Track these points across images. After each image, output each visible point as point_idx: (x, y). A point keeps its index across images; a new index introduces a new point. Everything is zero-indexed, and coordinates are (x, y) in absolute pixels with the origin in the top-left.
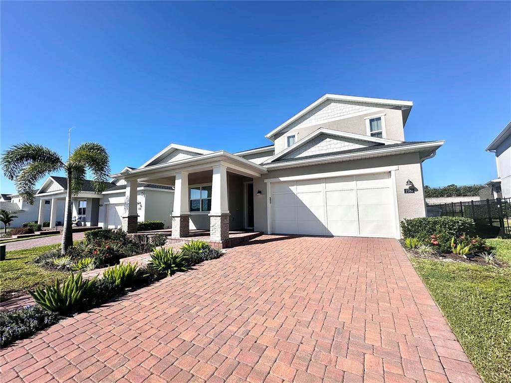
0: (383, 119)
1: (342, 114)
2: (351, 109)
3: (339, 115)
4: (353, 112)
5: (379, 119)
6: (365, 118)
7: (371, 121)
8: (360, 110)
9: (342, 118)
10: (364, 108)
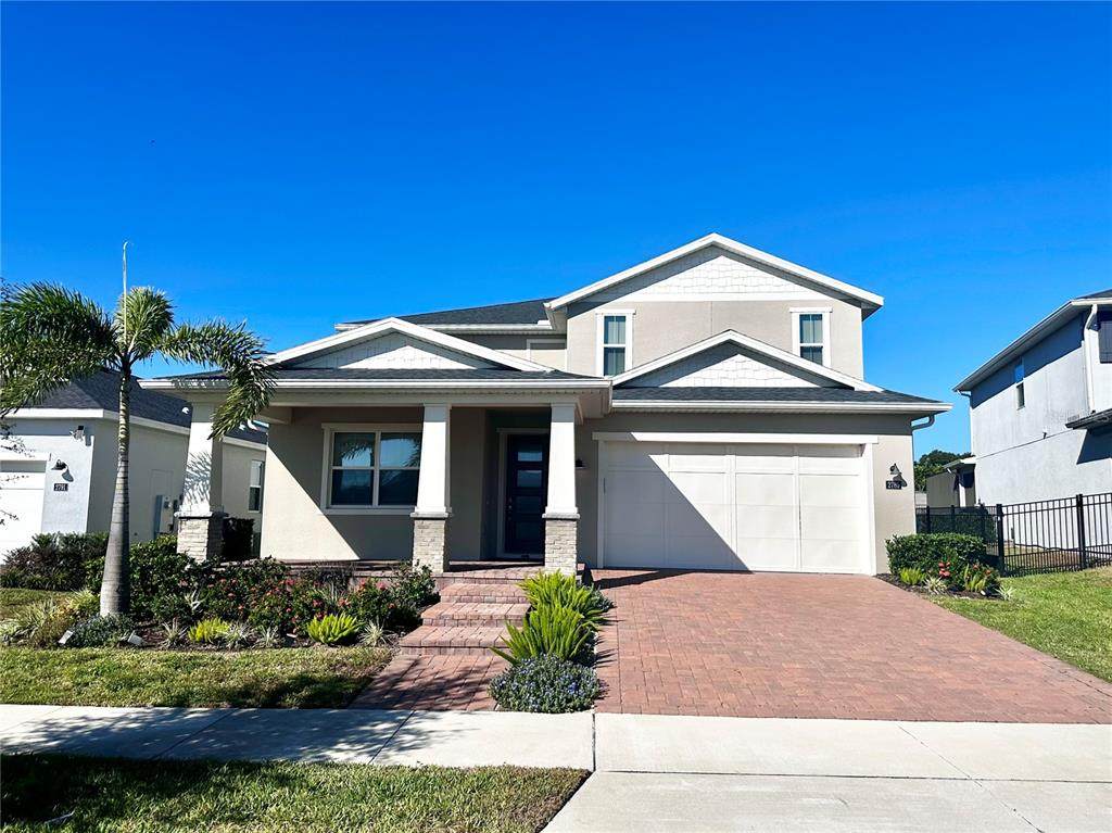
0: (826, 318)
1: (742, 289)
2: (762, 281)
3: (736, 289)
4: (767, 288)
5: (819, 317)
6: (791, 309)
7: (803, 318)
8: (782, 289)
9: (742, 298)
10: (791, 286)
